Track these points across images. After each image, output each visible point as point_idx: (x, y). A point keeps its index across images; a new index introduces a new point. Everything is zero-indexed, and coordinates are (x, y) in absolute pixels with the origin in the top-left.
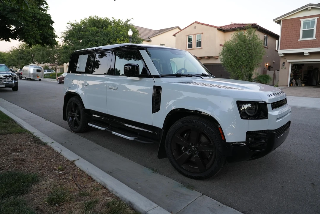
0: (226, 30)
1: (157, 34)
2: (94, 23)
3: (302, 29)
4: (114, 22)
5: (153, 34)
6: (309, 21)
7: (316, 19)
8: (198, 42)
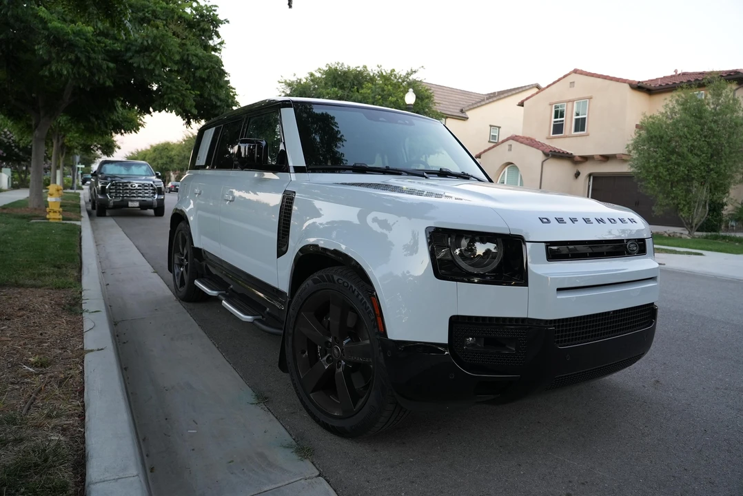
0: (653, 88)
2: (335, 78)
8: (579, 119)
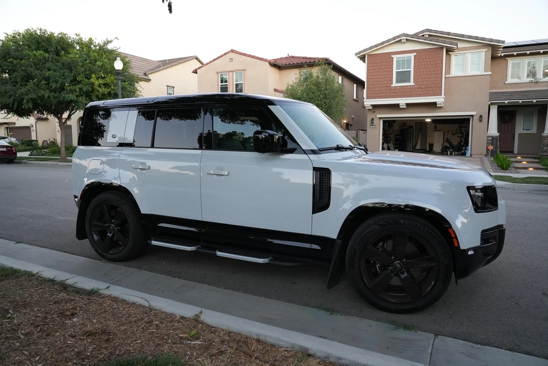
0: (282, 66)
1: (161, 69)
2: (38, 43)
3: (395, 70)
4: (80, 43)
5: (152, 67)
6: (399, 59)
7: (412, 55)
8: (238, 84)
